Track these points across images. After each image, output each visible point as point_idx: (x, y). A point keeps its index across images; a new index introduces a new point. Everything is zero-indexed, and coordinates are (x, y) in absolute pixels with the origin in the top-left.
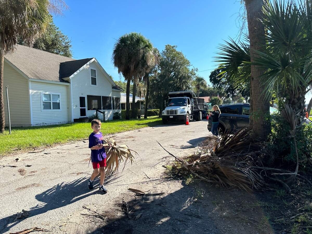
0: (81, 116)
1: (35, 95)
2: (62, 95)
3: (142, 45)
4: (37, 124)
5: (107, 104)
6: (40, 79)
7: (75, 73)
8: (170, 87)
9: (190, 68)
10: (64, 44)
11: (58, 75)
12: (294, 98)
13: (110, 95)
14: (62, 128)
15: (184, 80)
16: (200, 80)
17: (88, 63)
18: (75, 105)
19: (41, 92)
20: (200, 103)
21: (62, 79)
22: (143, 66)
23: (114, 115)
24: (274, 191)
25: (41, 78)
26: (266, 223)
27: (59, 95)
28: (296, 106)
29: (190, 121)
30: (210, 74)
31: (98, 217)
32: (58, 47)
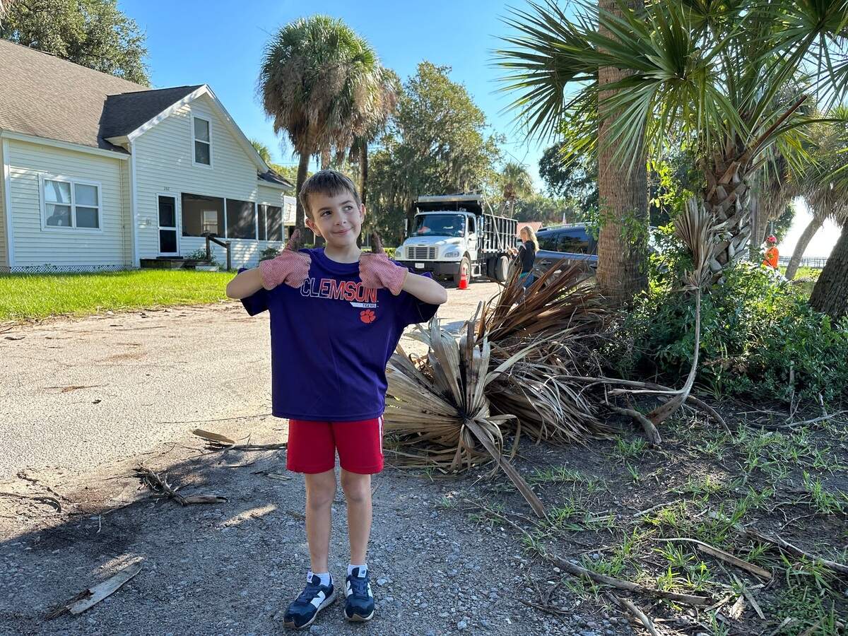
0: (162, 250)
1: (23, 181)
2: (106, 187)
3: (344, 54)
4: (28, 267)
5: (242, 223)
6: (37, 136)
7: (146, 126)
8: (425, 184)
9: (486, 134)
10: (124, 44)
11: (96, 129)
12: (718, 185)
13: (251, 199)
14: (97, 280)
15: (464, 167)
16: (514, 172)
17: (186, 99)
18: (145, 219)
19: (40, 173)
20: (505, 232)
21: (107, 142)
22: (346, 113)
23: (264, 255)
24: (615, 443)
25: (39, 133)
26: (555, 528)
27: (96, 187)
28: (721, 207)
29: (473, 280)
30: (541, 155)
31: (49, 504)
32: (107, 50)
